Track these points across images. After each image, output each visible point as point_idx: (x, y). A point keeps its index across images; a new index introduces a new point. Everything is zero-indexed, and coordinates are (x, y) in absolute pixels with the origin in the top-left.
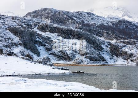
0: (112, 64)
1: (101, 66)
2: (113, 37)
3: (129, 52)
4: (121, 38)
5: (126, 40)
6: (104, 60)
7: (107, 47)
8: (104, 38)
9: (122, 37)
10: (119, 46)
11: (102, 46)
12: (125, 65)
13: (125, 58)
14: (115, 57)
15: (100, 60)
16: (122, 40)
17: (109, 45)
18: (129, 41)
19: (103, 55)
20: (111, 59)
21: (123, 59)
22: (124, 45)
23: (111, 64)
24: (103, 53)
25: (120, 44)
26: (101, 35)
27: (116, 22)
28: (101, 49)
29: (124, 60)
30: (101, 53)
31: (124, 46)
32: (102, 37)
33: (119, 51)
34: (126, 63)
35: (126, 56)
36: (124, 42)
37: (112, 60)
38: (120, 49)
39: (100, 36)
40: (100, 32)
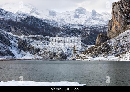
1: (9, 60)
2: (22, 33)
3: (36, 47)
4: (29, 33)
5: (33, 36)
6: (12, 55)
7: (15, 42)
8: (12, 33)
9: (30, 33)
10: (26, 41)
11: (11, 41)
12: (33, 59)
13: (32, 52)
14: (23, 52)
15: (8, 54)
16: (30, 36)
17: (17, 40)
18: (37, 36)
19: (11, 50)
20: (18, 53)
21: (31, 53)
22: (32, 40)
23: (19, 58)
24: (11, 48)
25: (28, 40)
26: (9, 30)
27: (24, 18)
28: (9, 44)
29: (31, 55)
30: (9, 48)
31: (32, 42)
32: (11, 32)
33: (27, 46)
34: (33, 57)
35: (33, 51)
36: (32, 38)
37: (20, 55)
38: (28, 44)
39: (9, 32)
40: (9, 27)
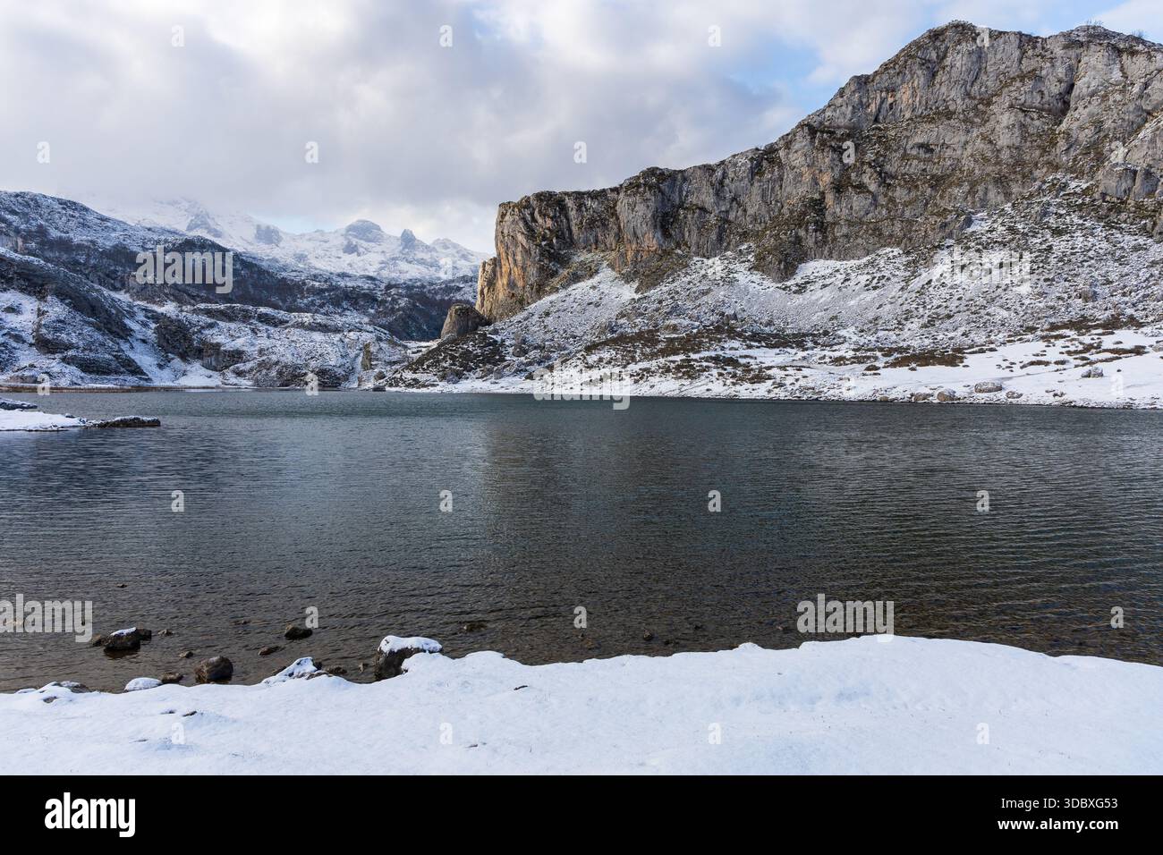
0: (171, 384)
1: (128, 391)
2: (166, 295)
3: (229, 345)
4: (193, 297)
5: (214, 306)
6: (136, 370)
7: (145, 325)
8: (128, 295)
9: (198, 296)
10: (190, 323)
11: (127, 321)
12: (217, 387)
13: (214, 363)
14: (177, 363)
15: (122, 369)
16: (202, 306)
17: (151, 321)
18: (228, 308)
19: (132, 355)
20: (160, 367)
21: (208, 367)
22: (210, 321)
23: (162, 384)
24: (132, 348)
25: (194, 318)
26: (118, 285)
27: (174, 245)
28: (125, 333)
29: (210, 372)
30: (125, 347)
31: (211, 326)
32: (122, 292)
33: (191, 340)
34: (216, 380)
35: (217, 360)
36: (208, 312)
37: (166, 373)
38: (194, 333)
39: (115, 289)
40: (115, 272)
